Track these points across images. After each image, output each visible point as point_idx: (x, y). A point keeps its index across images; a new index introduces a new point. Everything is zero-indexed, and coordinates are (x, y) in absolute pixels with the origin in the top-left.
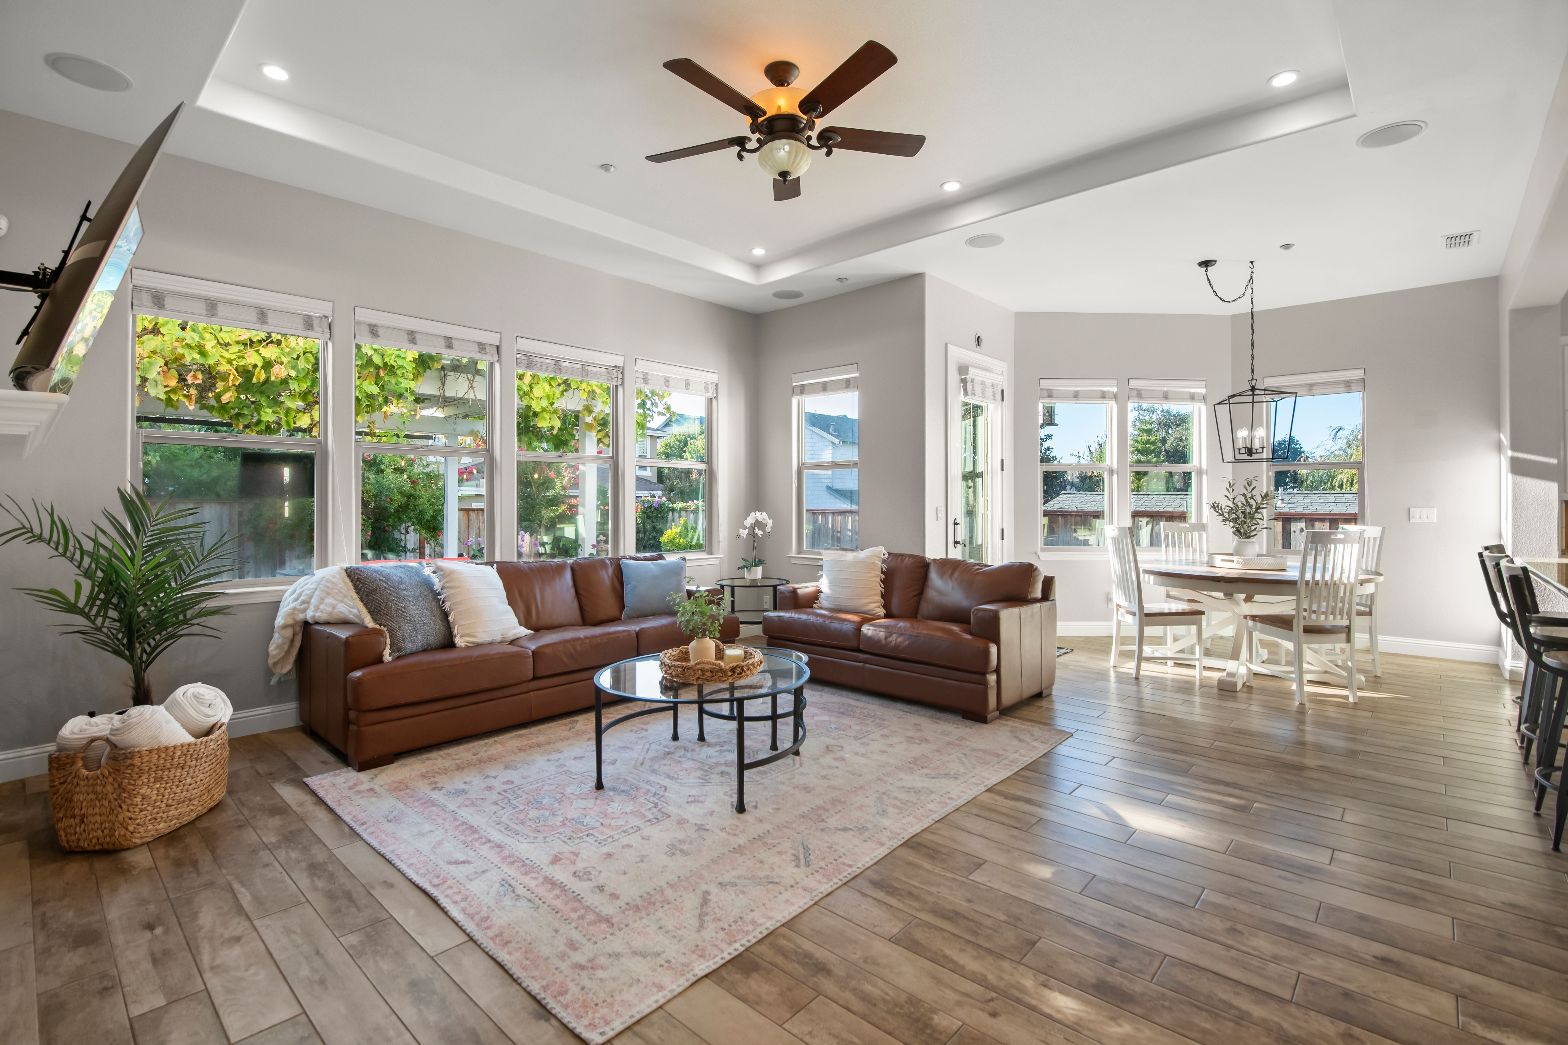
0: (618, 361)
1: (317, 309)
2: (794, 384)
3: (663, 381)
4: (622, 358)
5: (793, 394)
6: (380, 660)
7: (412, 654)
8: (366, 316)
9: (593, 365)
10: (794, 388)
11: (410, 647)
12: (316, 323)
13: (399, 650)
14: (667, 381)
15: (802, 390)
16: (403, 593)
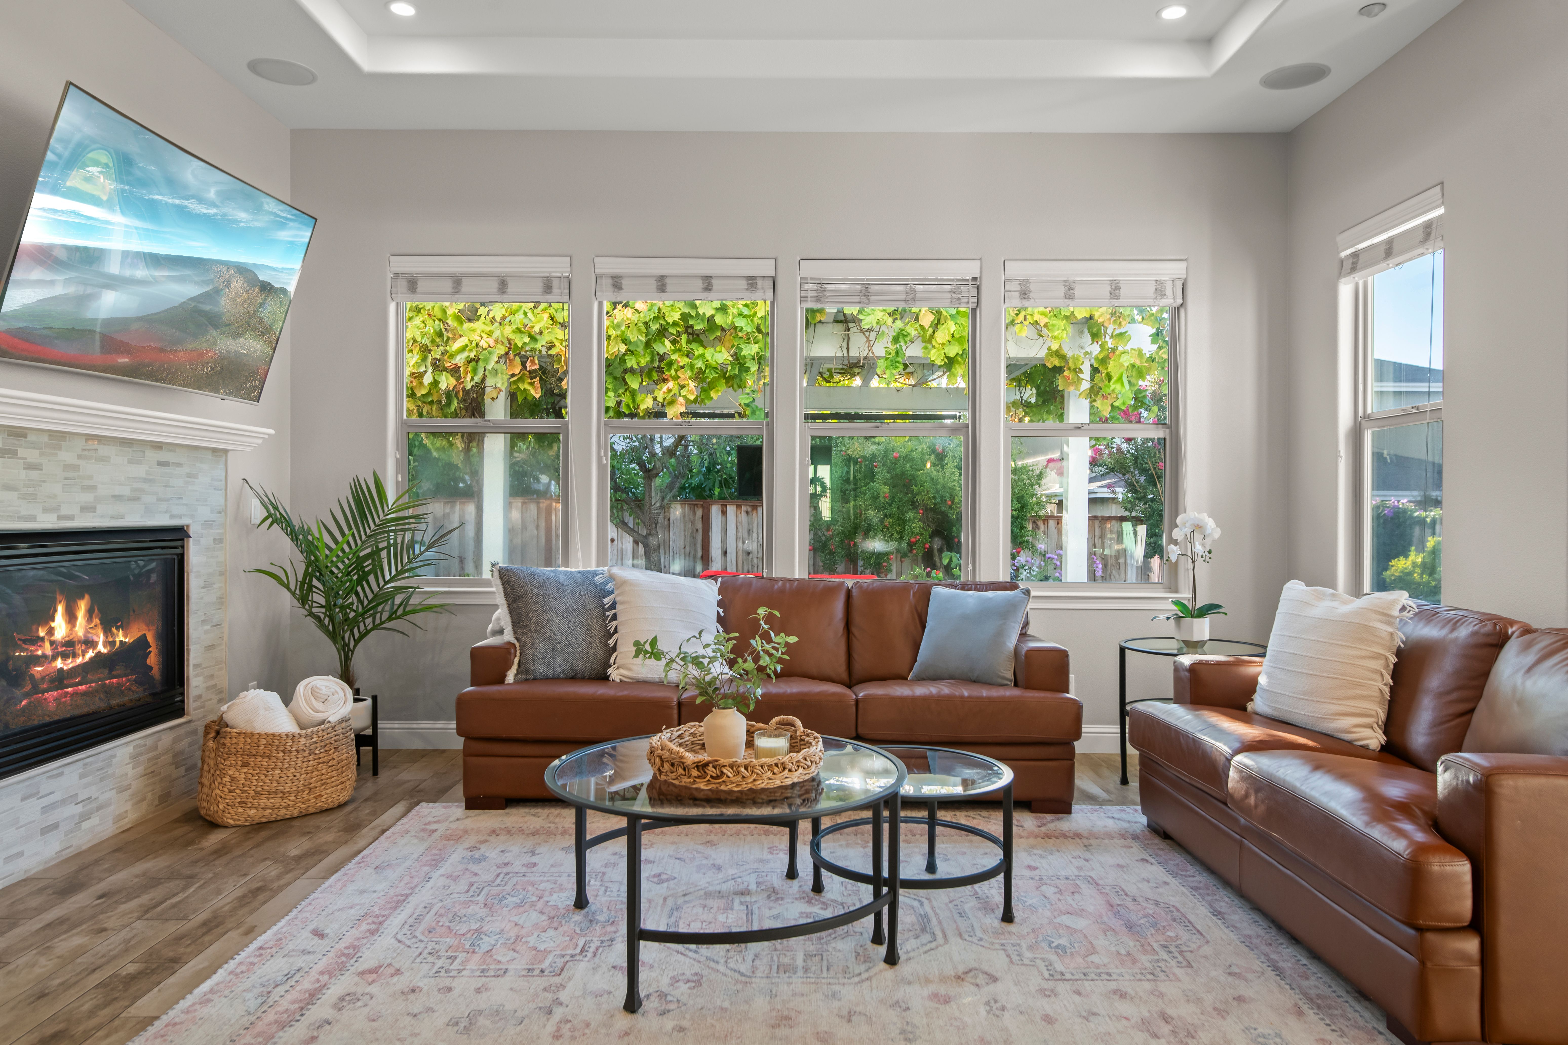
0: (970, 269)
1: (558, 267)
2: (1343, 254)
3: (1063, 289)
4: (977, 264)
5: (1340, 275)
6: (501, 680)
7: (546, 679)
8: (608, 266)
9: (924, 282)
10: (1342, 261)
11: (541, 669)
12: (555, 284)
13: (527, 671)
14: (1070, 289)
15: (1355, 264)
16: (552, 603)
